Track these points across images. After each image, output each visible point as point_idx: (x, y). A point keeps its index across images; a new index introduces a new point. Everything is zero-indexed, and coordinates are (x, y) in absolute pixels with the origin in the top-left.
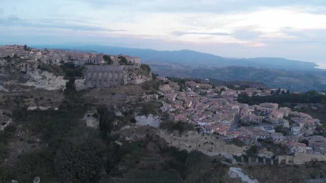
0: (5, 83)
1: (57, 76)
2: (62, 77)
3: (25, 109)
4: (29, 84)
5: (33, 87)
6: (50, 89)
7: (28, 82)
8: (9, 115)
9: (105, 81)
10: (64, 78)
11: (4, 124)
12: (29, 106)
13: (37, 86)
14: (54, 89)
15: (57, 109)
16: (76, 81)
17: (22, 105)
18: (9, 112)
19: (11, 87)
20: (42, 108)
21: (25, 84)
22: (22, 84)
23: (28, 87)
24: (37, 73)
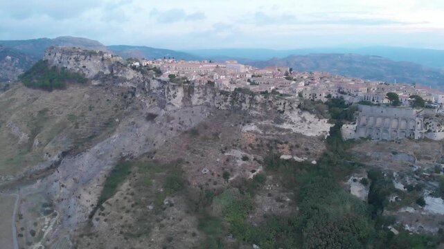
0: (259, 123)
1: (320, 119)
2: (326, 120)
3: (277, 157)
4: (286, 126)
5: (289, 130)
6: (309, 134)
7: (285, 124)
8: (259, 162)
9: (386, 130)
10: (329, 122)
11: (253, 171)
12: (282, 154)
13: (295, 130)
14: (314, 135)
15: (314, 162)
16: (344, 126)
17: (274, 151)
18: (260, 158)
19: (266, 128)
20: (296, 158)
21: (281, 126)
22: (278, 126)
23: (283, 130)
24: (296, 113)
